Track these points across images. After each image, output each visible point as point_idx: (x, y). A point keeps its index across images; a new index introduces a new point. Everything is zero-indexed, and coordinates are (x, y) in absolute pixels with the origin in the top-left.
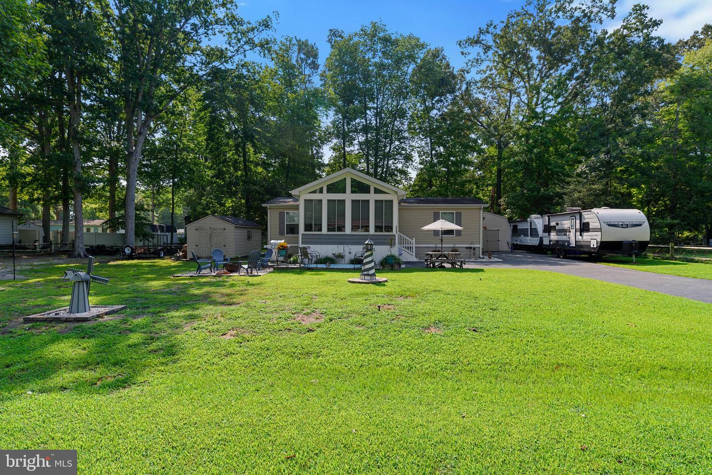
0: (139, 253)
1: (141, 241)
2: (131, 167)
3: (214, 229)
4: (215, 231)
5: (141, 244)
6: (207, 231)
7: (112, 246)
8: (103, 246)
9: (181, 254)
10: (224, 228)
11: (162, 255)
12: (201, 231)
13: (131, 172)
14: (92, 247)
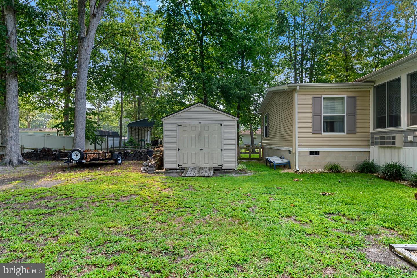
0: (91, 160)
1: (91, 144)
2: (83, 55)
3: (206, 125)
4: (207, 128)
5: (92, 147)
6: (193, 128)
7: (60, 150)
8: (49, 149)
9: (153, 161)
10: (221, 122)
11: (120, 162)
12: (185, 128)
13: (82, 61)
14: (36, 150)
